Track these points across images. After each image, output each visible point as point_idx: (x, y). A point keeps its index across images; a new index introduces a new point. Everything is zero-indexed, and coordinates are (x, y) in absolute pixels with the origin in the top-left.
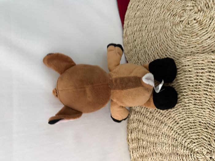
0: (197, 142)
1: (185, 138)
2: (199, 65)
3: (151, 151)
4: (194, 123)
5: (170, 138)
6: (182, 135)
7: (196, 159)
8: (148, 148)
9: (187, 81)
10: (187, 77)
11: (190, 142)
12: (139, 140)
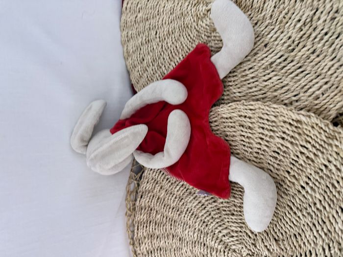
1: (220, 226)
3: (166, 231)
5: (198, 220)
6: (217, 220)
8: (162, 225)
12: (151, 210)
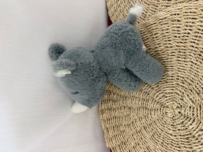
0: (169, 96)
4: (172, 76)
7: (164, 113)
10: (175, 27)
11: (162, 97)
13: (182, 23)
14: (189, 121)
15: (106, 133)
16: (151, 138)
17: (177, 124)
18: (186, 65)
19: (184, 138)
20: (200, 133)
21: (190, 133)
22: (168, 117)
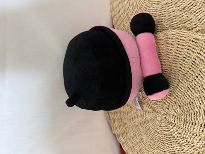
0: (159, 104)
2: (181, 41)
7: (155, 116)
9: (168, 53)
10: (168, 49)
11: (154, 103)
13: (174, 47)
14: (171, 125)
15: (113, 123)
16: (144, 132)
17: (163, 126)
18: (174, 81)
19: (167, 137)
20: (178, 135)
21: (172, 135)
22: (157, 119)
